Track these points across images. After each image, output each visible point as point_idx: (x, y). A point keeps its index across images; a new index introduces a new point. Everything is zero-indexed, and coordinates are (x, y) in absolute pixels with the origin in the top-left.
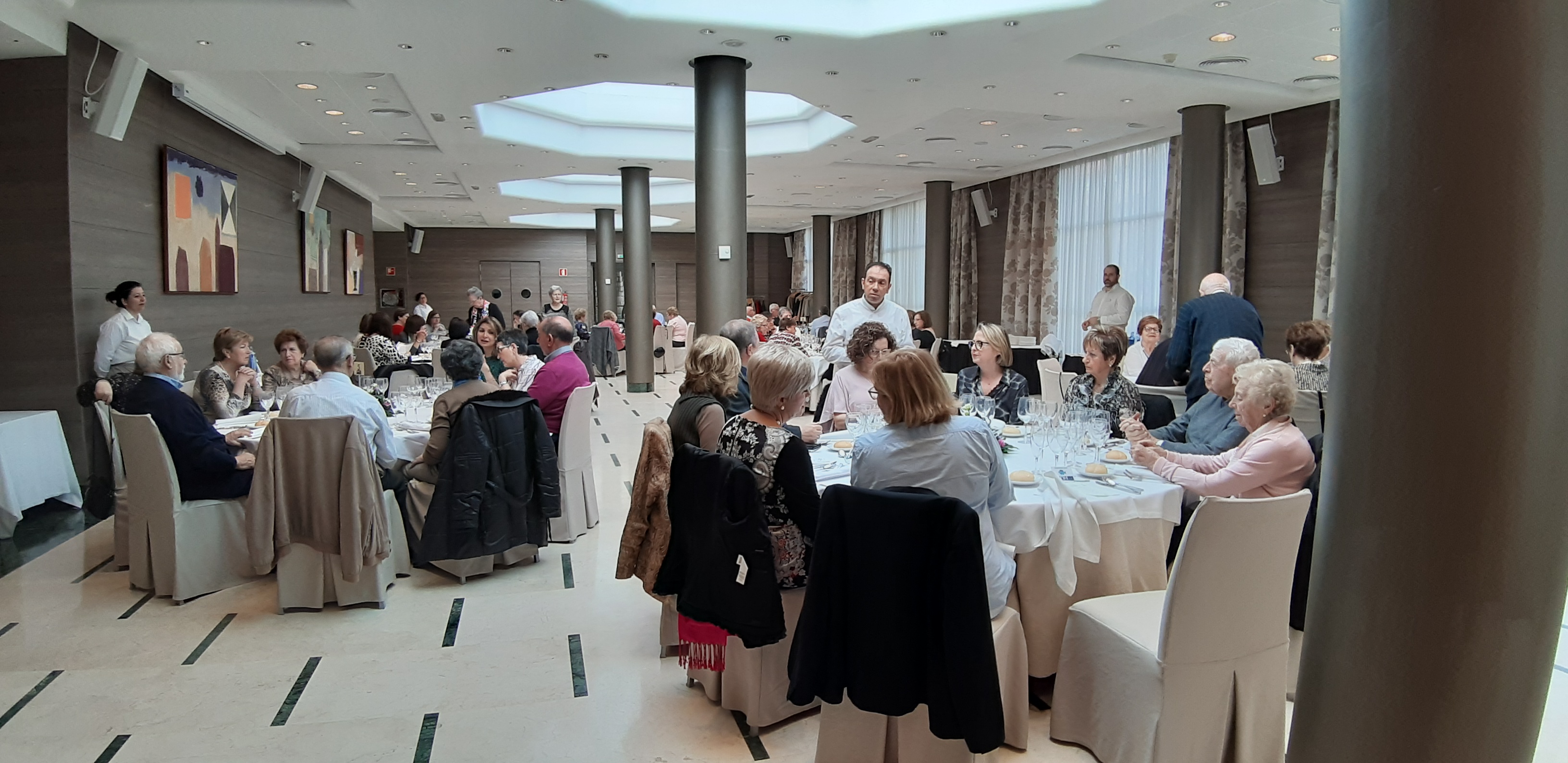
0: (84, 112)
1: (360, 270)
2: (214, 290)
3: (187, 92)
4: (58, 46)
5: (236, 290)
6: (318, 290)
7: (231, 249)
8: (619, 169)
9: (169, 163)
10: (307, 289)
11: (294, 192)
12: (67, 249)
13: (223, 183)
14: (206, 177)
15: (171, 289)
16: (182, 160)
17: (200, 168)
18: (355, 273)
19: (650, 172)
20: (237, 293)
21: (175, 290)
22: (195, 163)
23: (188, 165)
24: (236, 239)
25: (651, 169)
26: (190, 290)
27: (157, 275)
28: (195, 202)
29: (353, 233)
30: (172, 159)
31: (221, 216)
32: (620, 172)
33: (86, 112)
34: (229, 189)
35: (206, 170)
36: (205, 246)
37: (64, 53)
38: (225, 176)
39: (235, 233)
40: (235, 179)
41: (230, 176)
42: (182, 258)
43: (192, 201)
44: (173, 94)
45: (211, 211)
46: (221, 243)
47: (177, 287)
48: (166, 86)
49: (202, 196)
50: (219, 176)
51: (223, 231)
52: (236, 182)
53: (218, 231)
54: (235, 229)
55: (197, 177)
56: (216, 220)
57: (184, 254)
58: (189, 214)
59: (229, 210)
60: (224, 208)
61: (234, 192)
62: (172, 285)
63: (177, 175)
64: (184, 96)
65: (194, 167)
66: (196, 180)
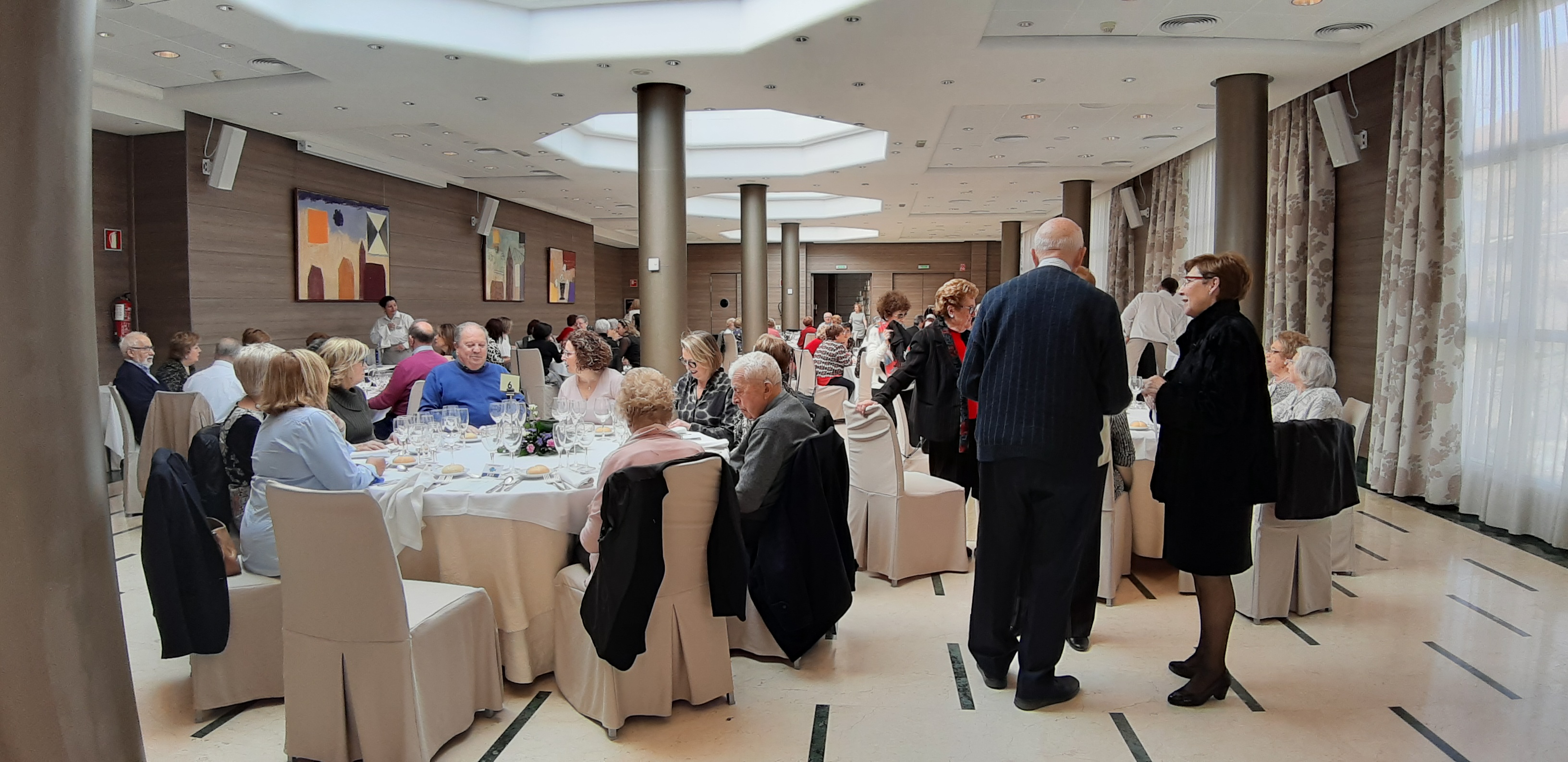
0: (204, 170)
1: (570, 283)
2: (357, 298)
3: (309, 146)
4: (178, 125)
6: (505, 299)
7: (381, 266)
8: (738, 186)
9: (299, 202)
10: (488, 297)
11: (473, 218)
12: (186, 270)
13: (369, 213)
14: (344, 209)
15: (301, 298)
16: (315, 198)
17: (339, 204)
18: (562, 285)
19: (767, 188)
21: (306, 298)
22: (333, 200)
23: (324, 202)
24: (388, 258)
25: (768, 186)
26: (326, 298)
27: (289, 288)
28: (333, 230)
29: (561, 251)
30: (303, 198)
31: (366, 240)
32: (739, 189)
33: (206, 170)
34: (378, 219)
35: (347, 205)
36: (345, 265)
37: (183, 129)
38: (372, 208)
39: (386, 254)
40: (386, 209)
41: (379, 207)
42: (316, 274)
43: (329, 229)
44: (298, 149)
45: (354, 236)
46: (367, 262)
47: (309, 296)
48: (292, 144)
49: (342, 225)
50: (364, 208)
51: (370, 252)
52: (387, 212)
53: (362, 252)
54: (387, 250)
55: (336, 210)
56: (360, 243)
57: (319, 270)
58: (324, 240)
59: (378, 235)
60: (372, 234)
61: (386, 220)
62: (303, 294)
63: (310, 211)
64: (308, 150)
65: (332, 203)
66: (334, 213)
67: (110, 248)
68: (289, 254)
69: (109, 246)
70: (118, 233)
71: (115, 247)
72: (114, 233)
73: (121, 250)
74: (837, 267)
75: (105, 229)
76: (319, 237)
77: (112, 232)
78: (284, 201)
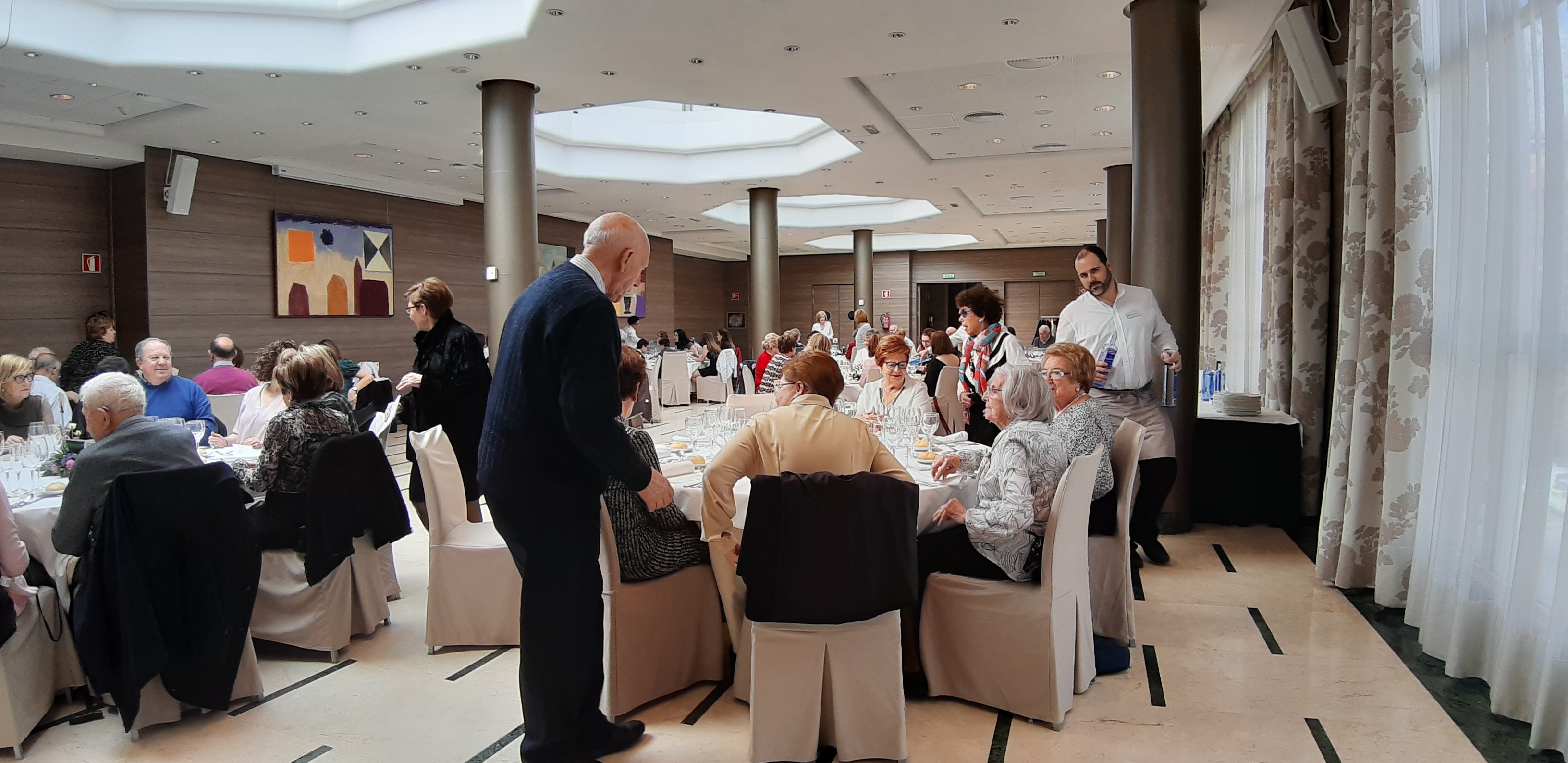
0: (165, 197)
1: (638, 297)
2: (352, 314)
3: (283, 170)
4: (139, 158)
5: (391, 312)
7: (383, 282)
8: (747, 190)
9: (279, 224)
13: (365, 232)
14: (333, 228)
15: (280, 313)
16: (297, 218)
17: (328, 223)
19: (779, 192)
20: (393, 316)
21: (287, 314)
22: (316, 219)
23: (309, 222)
24: (392, 275)
25: (779, 190)
26: (311, 314)
27: (269, 305)
28: (320, 249)
30: (282, 220)
31: (363, 258)
32: (748, 193)
33: (167, 197)
34: (378, 238)
35: (338, 224)
36: (336, 284)
37: (142, 160)
38: (370, 227)
39: (389, 270)
40: (390, 228)
41: (378, 226)
42: (299, 293)
43: (315, 248)
44: (273, 174)
45: (346, 253)
46: (364, 278)
47: (290, 310)
48: (267, 169)
49: (332, 243)
50: (359, 227)
51: (368, 268)
52: (390, 230)
53: (358, 269)
54: (390, 267)
55: (324, 230)
56: (354, 261)
57: (303, 288)
58: (311, 259)
59: (378, 252)
60: (370, 251)
61: (388, 238)
62: (283, 308)
63: (291, 233)
64: (281, 173)
65: (319, 223)
66: (322, 232)
67: (89, 271)
68: (269, 273)
69: (87, 269)
70: (97, 258)
71: (94, 270)
72: (93, 257)
73: (100, 272)
74: (944, 276)
75: (83, 254)
76: (302, 255)
77: (91, 256)
78: (263, 223)
